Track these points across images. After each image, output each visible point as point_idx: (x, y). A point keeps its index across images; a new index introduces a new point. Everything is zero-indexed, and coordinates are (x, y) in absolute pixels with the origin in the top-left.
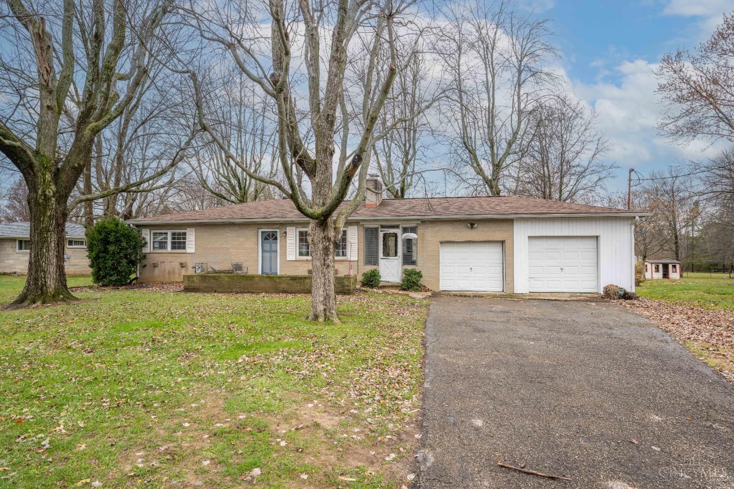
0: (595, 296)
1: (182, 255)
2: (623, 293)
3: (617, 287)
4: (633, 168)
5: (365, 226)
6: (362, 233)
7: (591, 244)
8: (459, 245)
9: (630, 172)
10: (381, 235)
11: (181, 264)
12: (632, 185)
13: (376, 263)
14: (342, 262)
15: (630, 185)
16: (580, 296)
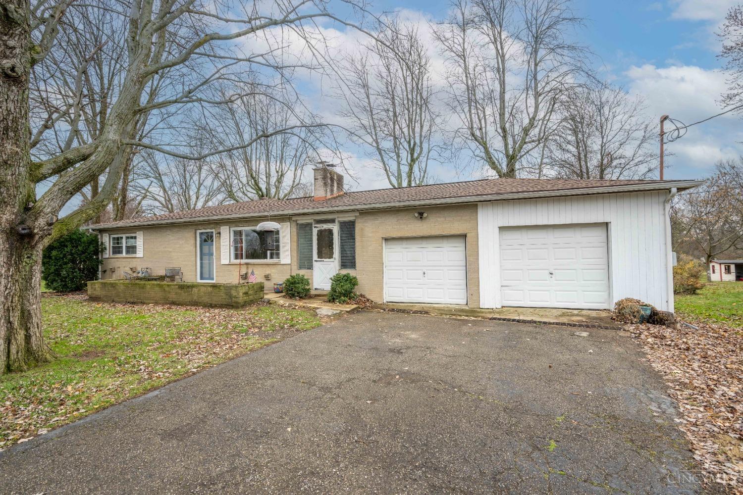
0: (604, 314)
1: (133, 259)
2: (648, 312)
3: (638, 302)
4: (667, 114)
5: (298, 222)
6: (295, 230)
7: (597, 236)
8: (409, 242)
9: (662, 122)
10: (315, 232)
11: (131, 269)
12: (665, 141)
13: (310, 267)
14: (274, 266)
15: (662, 140)
16: (577, 315)
